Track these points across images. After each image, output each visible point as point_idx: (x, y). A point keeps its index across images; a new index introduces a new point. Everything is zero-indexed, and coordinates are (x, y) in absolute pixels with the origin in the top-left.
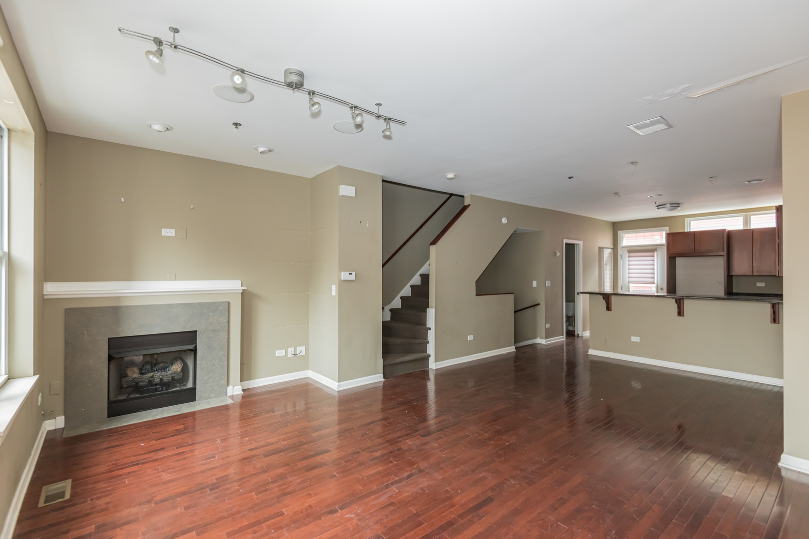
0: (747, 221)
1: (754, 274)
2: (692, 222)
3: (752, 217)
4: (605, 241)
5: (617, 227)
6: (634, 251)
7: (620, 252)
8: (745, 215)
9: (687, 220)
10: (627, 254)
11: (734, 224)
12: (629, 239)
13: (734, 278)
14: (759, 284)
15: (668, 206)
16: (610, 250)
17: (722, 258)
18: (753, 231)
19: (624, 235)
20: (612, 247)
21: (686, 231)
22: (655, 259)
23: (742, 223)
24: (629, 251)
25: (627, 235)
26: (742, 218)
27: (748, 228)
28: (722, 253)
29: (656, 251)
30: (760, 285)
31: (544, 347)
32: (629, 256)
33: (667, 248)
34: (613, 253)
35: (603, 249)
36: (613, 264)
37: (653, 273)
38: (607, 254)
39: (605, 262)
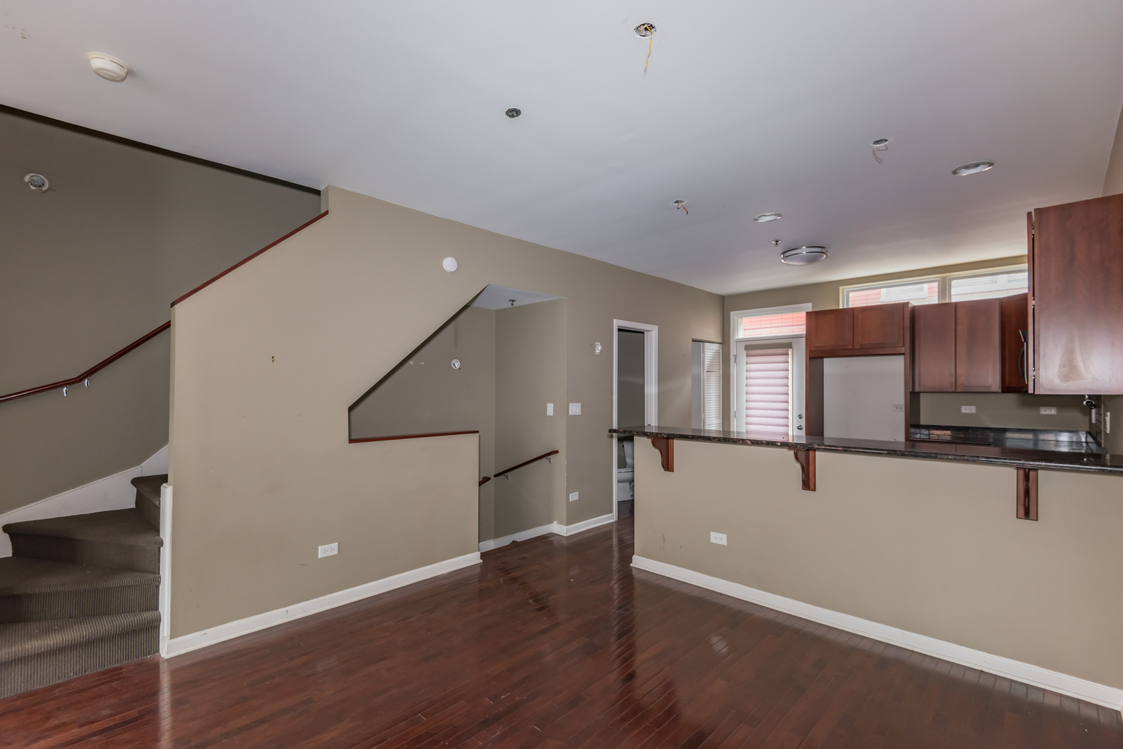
0: (944, 289)
1: (958, 390)
2: (851, 295)
3: (954, 282)
4: (709, 331)
5: (727, 305)
6: (756, 347)
7: (733, 351)
8: (942, 278)
9: (843, 290)
10: (745, 353)
11: (922, 294)
12: (749, 326)
13: (922, 396)
14: (966, 409)
15: (804, 251)
16: (716, 347)
17: (902, 357)
18: (956, 305)
19: (740, 320)
20: (720, 341)
21: (841, 307)
22: (790, 360)
23: (936, 294)
24: (748, 348)
25: (746, 320)
26: (936, 284)
27: (947, 301)
28: (902, 350)
29: (791, 348)
30: (968, 411)
31: (565, 542)
32: (747, 356)
33: (806, 337)
34: (721, 351)
35: (702, 343)
36: (721, 372)
37: (787, 385)
38: (710, 352)
39: (706, 368)
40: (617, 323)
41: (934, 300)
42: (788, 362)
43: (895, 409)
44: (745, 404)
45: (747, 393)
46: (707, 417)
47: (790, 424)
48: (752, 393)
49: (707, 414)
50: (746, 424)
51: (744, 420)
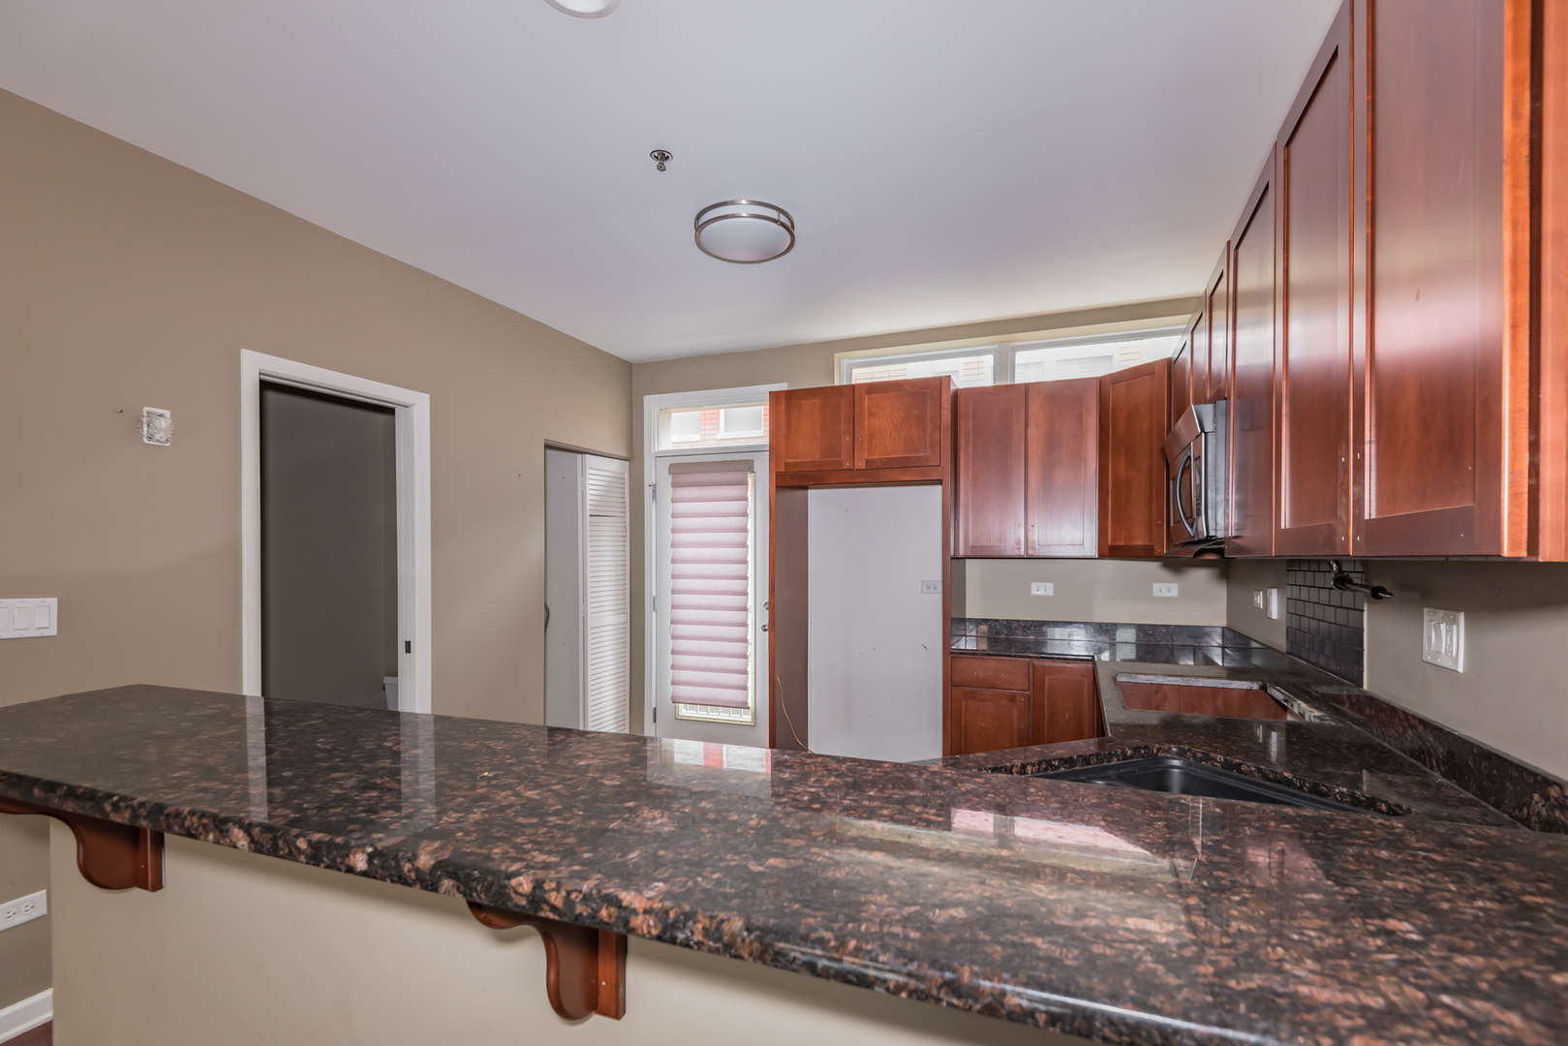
0: (1004, 364)
1: (1030, 554)
4: (600, 430)
5: (636, 382)
6: (691, 470)
7: (649, 477)
8: (1000, 344)
9: (840, 357)
10: (670, 478)
13: (970, 565)
14: (1040, 590)
16: (612, 466)
17: (939, 488)
18: (1025, 388)
19: (661, 412)
20: (624, 454)
21: (836, 384)
22: (750, 494)
23: (991, 372)
24: (676, 469)
25: (671, 412)
26: (990, 355)
27: (1009, 383)
28: (939, 474)
29: (753, 472)
30: (1043, 594)
32: (675, 485)
33: (770, 451)
34: (627, 476)
35: (579, 456)
36: (627, 519)
37: (744, 545)
38: (598, 477)
39: (588, 508)
40: (254, 365)
41: (988, 381)
42: (746, 499)
43: (925, 588)
44: (670, 583)
45: (674, 561)
46: (589, 610)
47: (750, 621)
48: (683, 561)
49: (589, 605)
50: (673, 622)
51: (668, 614)
